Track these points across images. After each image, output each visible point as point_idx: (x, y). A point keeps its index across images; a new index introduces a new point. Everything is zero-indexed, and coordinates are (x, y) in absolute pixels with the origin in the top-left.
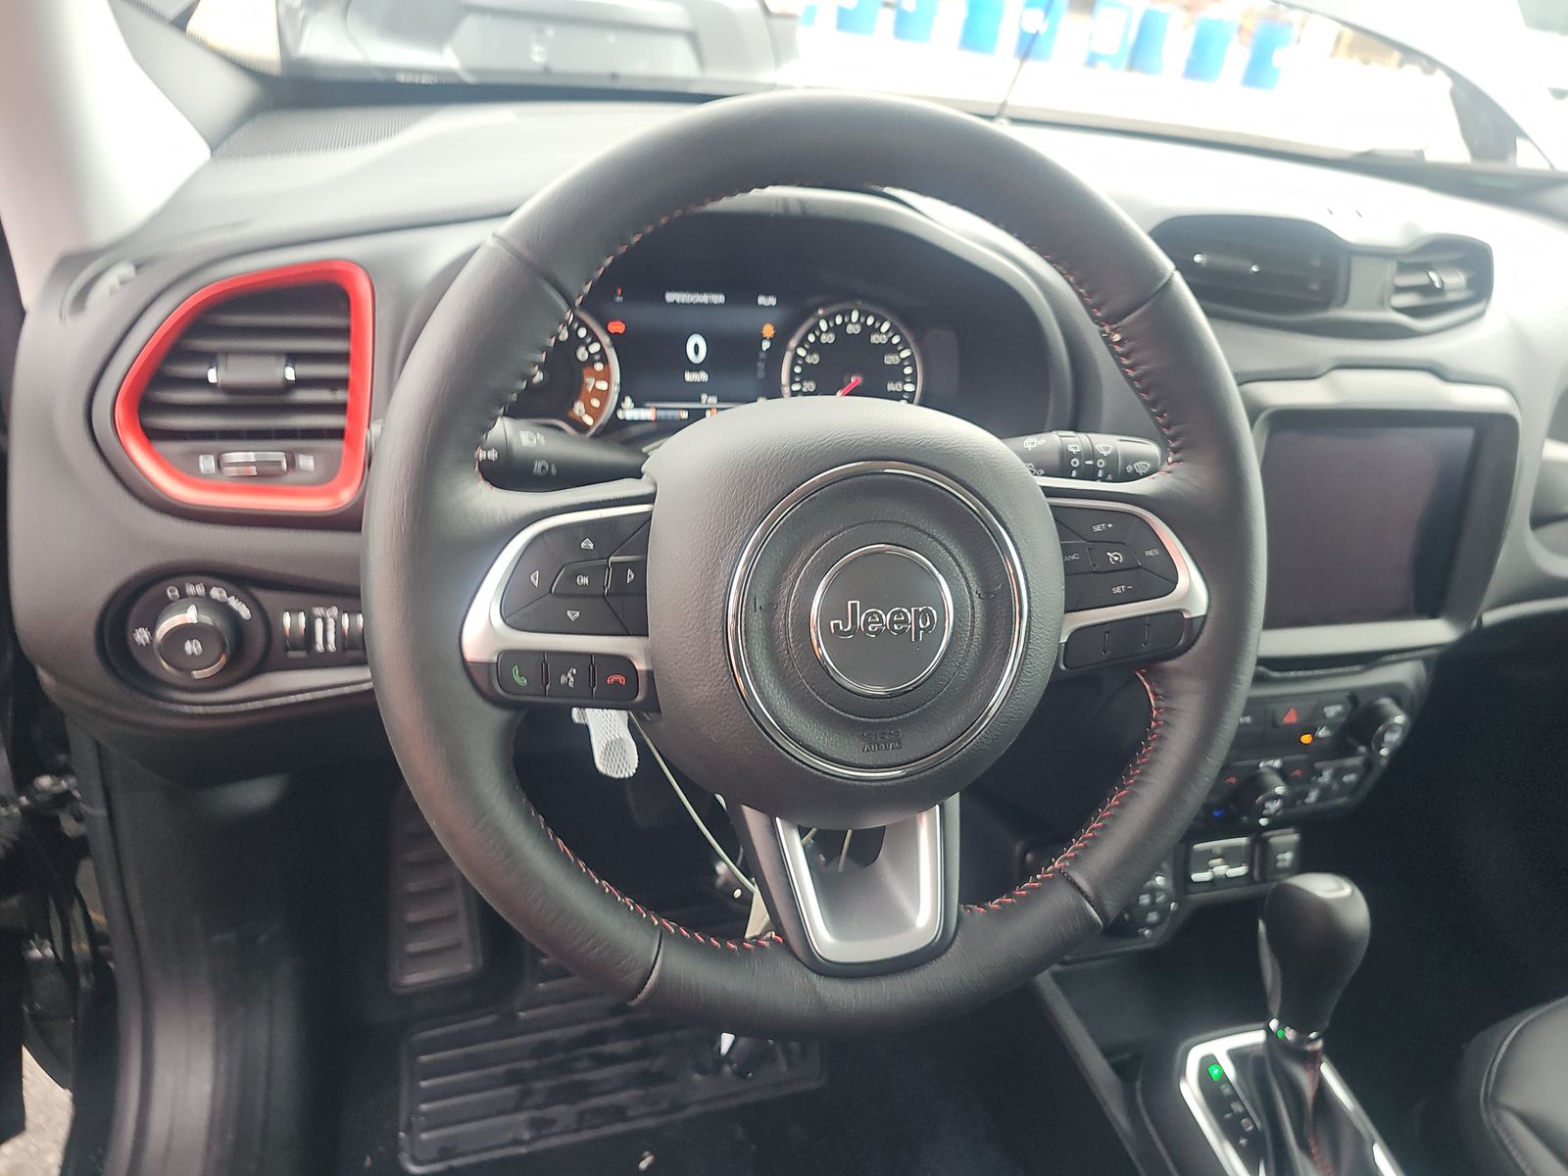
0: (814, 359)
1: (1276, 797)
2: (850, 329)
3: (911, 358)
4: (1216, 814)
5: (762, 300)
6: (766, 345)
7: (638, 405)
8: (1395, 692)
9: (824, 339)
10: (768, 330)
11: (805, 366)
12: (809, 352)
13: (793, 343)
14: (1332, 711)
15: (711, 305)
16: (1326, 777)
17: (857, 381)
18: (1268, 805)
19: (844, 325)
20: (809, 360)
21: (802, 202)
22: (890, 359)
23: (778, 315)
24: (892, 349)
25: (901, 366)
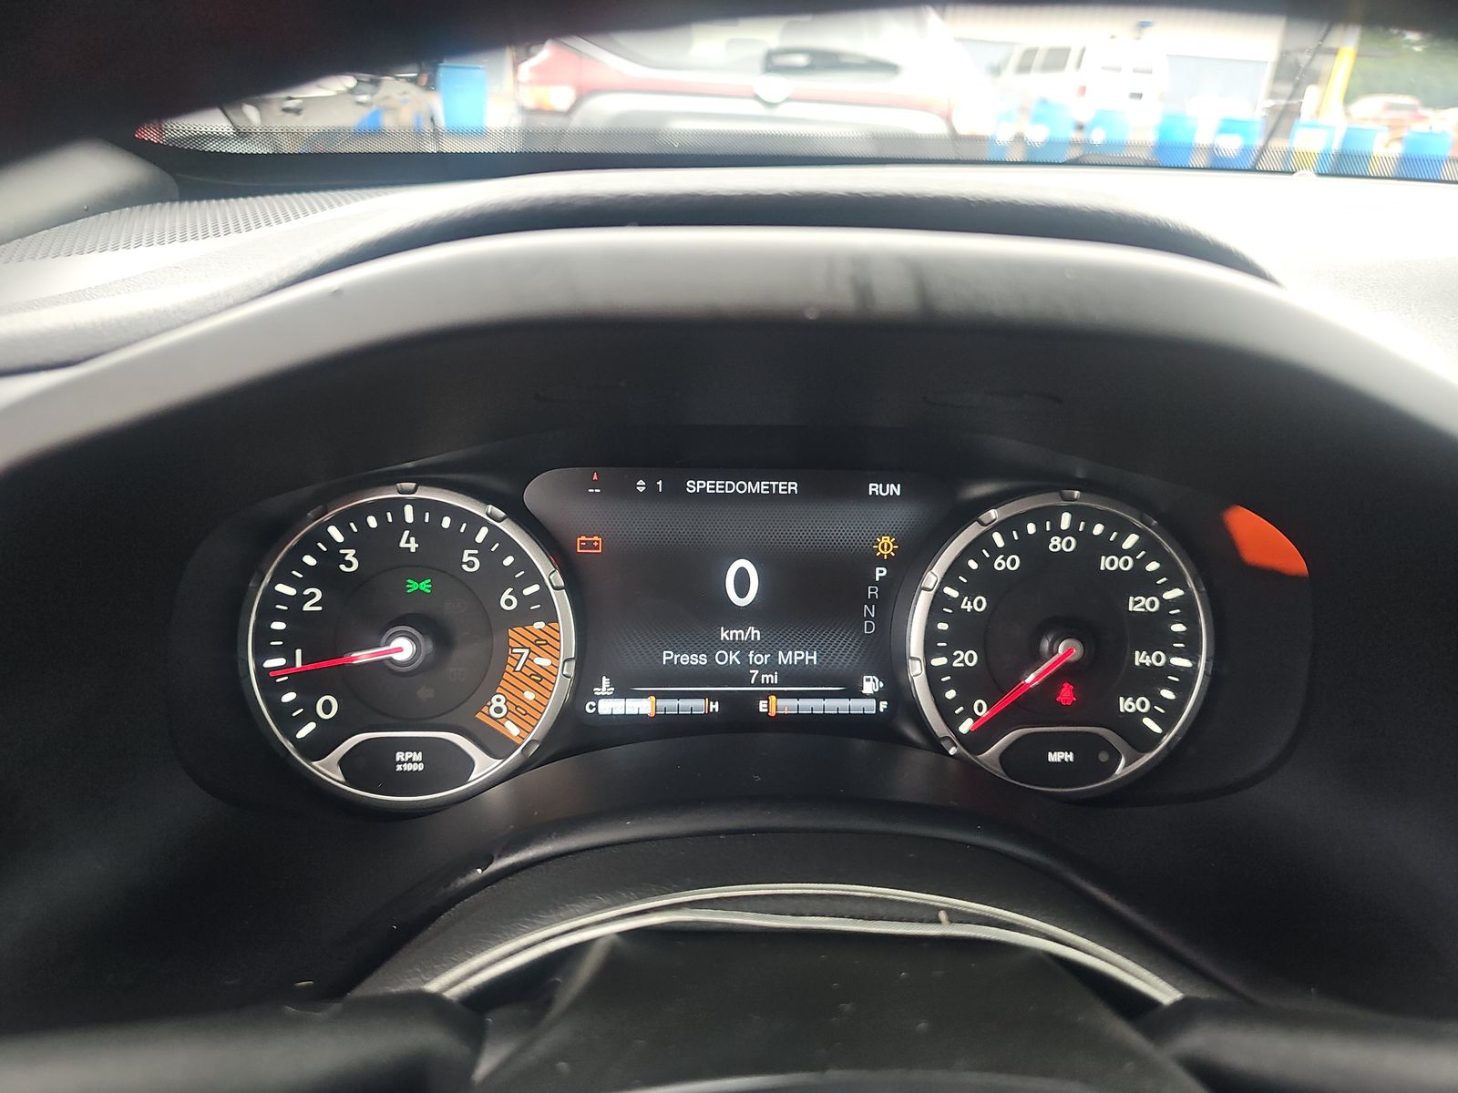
0: (977, 605)
2: (1056, 544)
3: (1186, 604)
5: (875, 488)
6: (880, 572)
7: (622, 692)
9: (1000, 564)
10: (886, 545)
11: (958, 618)
12: (968, 591)
13: (932, 578)
15: (773, 497)
17: (1068, 652)
19: (1043, 537)
20: (967, 606)
21: (916, 268)
22: (1140, 604)
23: (904, 516)
24: (1144, 584)
25: (1163, 616)
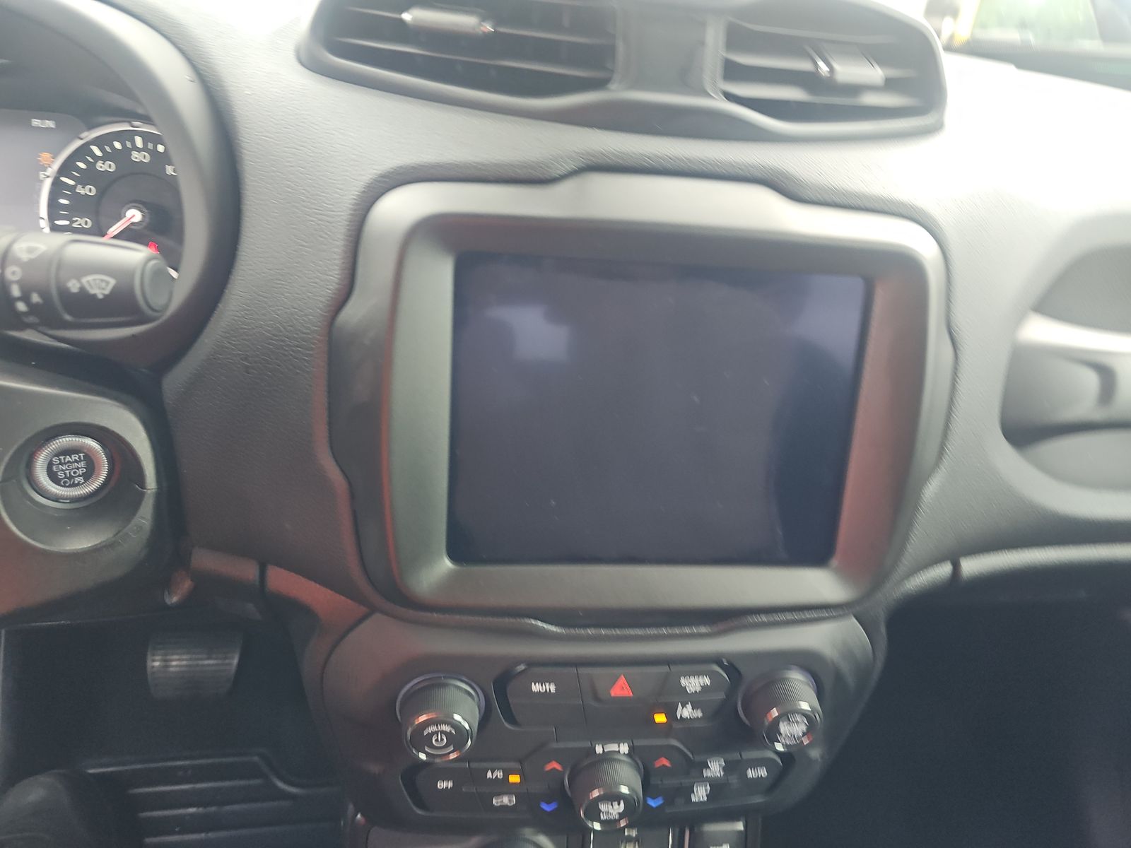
1: (617, 797)
2: (135, 157)
4: (546, 807)
5: (37, 122)
8: (808, 661)
9: (101, 166)
11: (75, 197)
12: (83, 181)
14: (693, 684)
16: (715, 768)
18: (603, 807)
19: (126, 152)
